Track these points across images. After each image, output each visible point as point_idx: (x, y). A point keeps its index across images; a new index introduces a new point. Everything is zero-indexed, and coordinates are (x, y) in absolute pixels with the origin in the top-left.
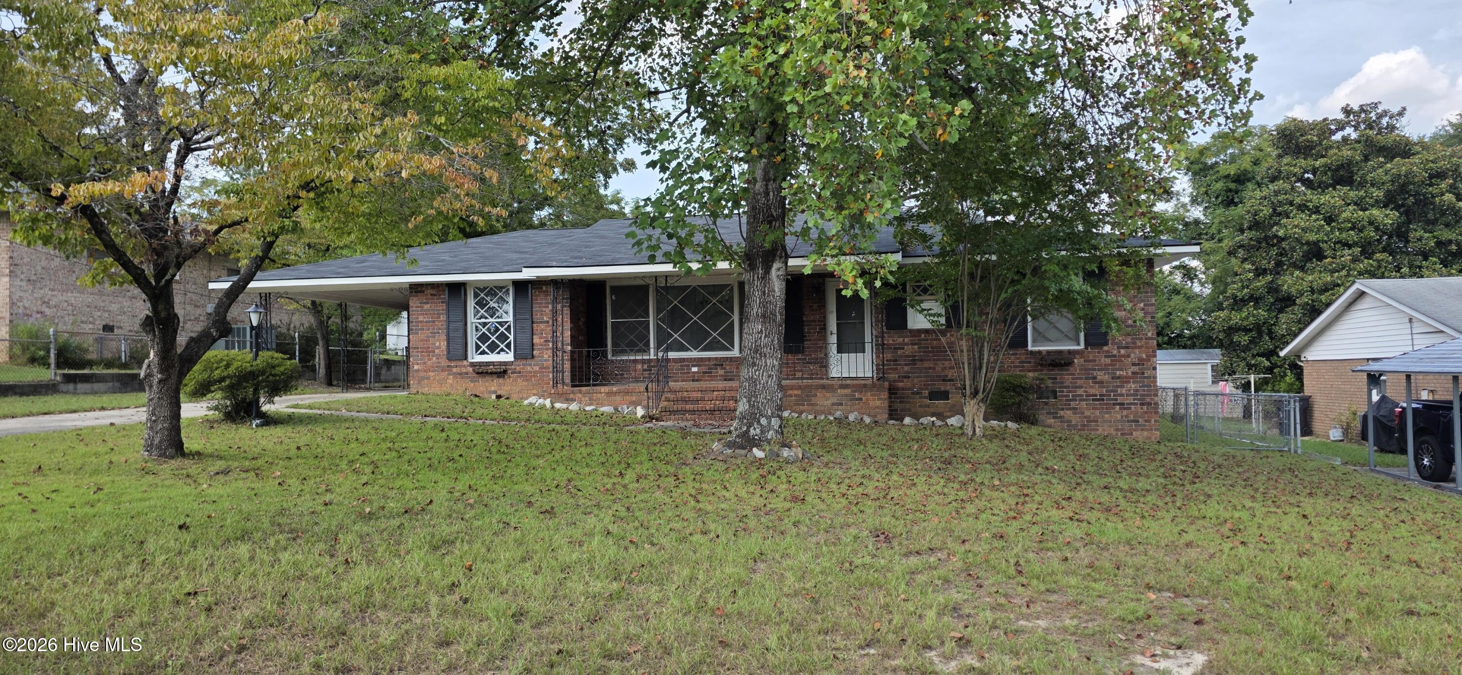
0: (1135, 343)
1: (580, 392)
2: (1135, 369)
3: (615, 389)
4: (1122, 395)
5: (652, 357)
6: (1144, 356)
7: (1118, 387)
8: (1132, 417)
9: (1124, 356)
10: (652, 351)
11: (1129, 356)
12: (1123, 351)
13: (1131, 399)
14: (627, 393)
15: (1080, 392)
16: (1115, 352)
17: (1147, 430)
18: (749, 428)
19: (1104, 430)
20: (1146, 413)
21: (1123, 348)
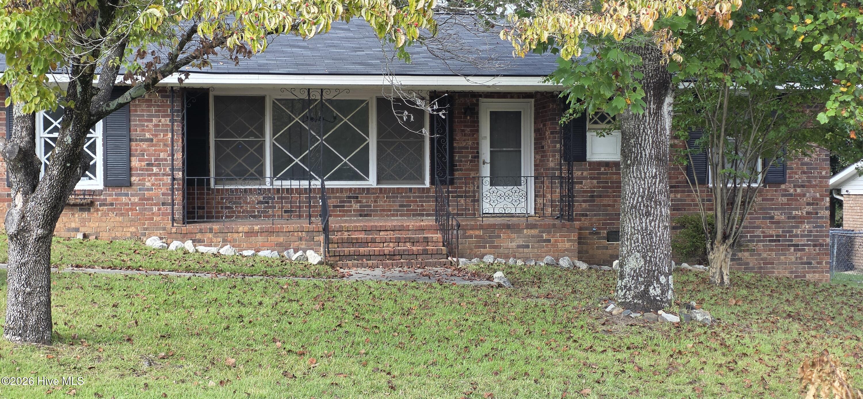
0: (809, 182)
1: (211, 230)
2: (809, 209)
3: (256, 228)
4: (796, 236)
5: (268, 186)
6: (818, 195)
7: (793, 227)
8: (805, 259)
9: (799, 195)
10: (268, 180)
11: (804, 195)
12: (799, 190)
13: (804, 241)
14: (271, 232)
15: (758, 232)
16: (792, 191)
17: (819, 272)
18: (647, 287)
19: (779, 273)
20: (818, 254)
21: (799, 187)
